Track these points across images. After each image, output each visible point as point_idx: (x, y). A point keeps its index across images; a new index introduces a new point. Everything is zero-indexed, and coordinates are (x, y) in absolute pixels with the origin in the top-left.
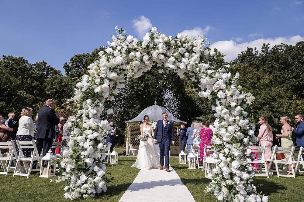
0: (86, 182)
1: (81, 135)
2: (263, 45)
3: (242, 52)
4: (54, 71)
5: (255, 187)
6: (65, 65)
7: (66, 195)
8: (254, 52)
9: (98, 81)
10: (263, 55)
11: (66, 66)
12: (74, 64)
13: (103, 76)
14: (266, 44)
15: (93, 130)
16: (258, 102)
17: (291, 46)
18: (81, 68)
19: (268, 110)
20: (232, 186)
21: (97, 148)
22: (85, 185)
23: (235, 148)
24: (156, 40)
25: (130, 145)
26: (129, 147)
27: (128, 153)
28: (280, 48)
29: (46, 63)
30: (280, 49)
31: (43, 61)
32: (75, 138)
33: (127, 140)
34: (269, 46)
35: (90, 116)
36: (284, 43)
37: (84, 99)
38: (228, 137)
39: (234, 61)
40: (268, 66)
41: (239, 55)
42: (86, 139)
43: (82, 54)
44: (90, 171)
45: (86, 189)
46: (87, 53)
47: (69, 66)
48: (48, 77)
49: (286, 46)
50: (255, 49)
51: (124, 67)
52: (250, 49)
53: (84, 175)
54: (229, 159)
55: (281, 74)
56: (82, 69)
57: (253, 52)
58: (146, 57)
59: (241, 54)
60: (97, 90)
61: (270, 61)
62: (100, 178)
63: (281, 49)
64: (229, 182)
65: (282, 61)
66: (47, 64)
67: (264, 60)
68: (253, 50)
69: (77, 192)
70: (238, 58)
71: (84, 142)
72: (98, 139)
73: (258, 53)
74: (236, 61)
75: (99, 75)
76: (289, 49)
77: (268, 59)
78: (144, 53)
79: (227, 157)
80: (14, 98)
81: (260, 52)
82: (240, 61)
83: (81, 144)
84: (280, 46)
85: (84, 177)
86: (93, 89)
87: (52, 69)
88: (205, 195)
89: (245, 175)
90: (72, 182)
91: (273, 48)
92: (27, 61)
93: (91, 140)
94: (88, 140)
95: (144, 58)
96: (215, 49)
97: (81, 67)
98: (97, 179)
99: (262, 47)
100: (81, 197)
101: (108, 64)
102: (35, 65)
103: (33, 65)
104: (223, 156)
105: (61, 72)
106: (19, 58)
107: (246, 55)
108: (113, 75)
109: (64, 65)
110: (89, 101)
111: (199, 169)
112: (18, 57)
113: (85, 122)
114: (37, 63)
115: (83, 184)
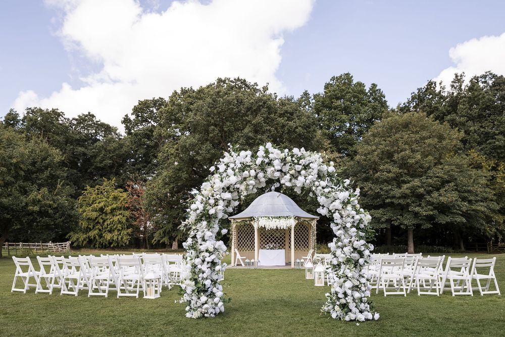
0: (206, 303)
1: (198, 257)
2: (454, 77)
3: (419, 90)
4: (107, 129)
5: (368, 306)
6: (125, 118)
7: (188, 315)
8: (438, 89)
9: (212, 201)
10: (453, 93)
11: (126, 121)
12: (138, 116)
13: (218, 197)
14: (459, 74)
15: (210, 252)
16: (437, 177)
17: (502, 76)
18: (150, 122)
19: (453, 190)
20: (345, 304)
21: (214, 270)
22: (206, 306)
23: (348, 269)
24: (271, 156)
25: (236, 250)
26: (235, 254)
27: (235, 263)
28: (483, 80)
29: (93, 116)
30: (482, 82)
31: (89, 113)
32: (193, 261)
33: (233, 244)
34: (464, 78)
35: (206, 238)
36: (491, 72)
37: (199, 220)
38: (343, 258)
39: (404, 104)
40: (460, 113)
41: (413, 95)
42: (203, 261)
43: (152, 99)
44: (209, 293)
45: (207, 309)
46: (160, 98)
47: (132, 119)
48: (99, 140)
49: (494, 76)
50: (440, 84)
51: (238, 186)
52: (432, 84)
53: (203, 296)
54: (342, 280)
55: (481, 127)
56: (153, 123)
57: (436, 89)
58: (261, 175)
59: (416, 92)
60: (212, 211)
61: (464, 105)
62: (219, 299)
63: (485, 82)
64: (343, 301)
65: (483, 105)
66: (95, 117)
67: (454, 102)
68: (438, 85)
69: (199, 312)
70: (410, 100)
71: (202, 265)
72: (215, 261)
73: (445, 90)
74: (407, 105)
75: (213, 196)
76: (498, 83)
77: (461, 101)
78: (258, 171)
79: (340, 278)
80: (60, 182)
81: (448, 89)
82: (414, 104)
83: (199, 267)
84: (484, 77)
85: (204, 298)
86: (208, 211)
87: (103, 125)
88: (321, 314)
89: (357, 295)
90: (193, 302)
91: (471, 81)
92: (63, 113)
93: (208, 263)
94: (205, 263)
95: (258, 175)
96: (372, 84)
97: (150, 120)
98: (216, 300)
99: (453, 80)
100: (204, 316)
101: (222, 185)
102: (76, 120)
103: (73, 119)
104: (337, 277)
105: (118, 129)
106: (51, 111)
107: (425, 94)
108: (227, 196)
109: (123, 120)
110: (205, 223)
111: (328, 285)
112: (50, 109)
113: (201, 245)
114: (79, 116)
115: (203, 304)
